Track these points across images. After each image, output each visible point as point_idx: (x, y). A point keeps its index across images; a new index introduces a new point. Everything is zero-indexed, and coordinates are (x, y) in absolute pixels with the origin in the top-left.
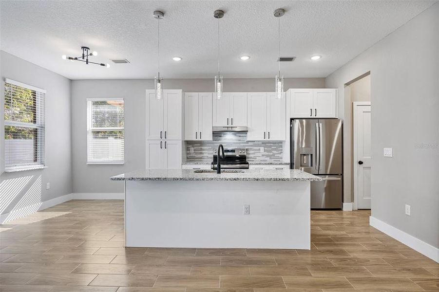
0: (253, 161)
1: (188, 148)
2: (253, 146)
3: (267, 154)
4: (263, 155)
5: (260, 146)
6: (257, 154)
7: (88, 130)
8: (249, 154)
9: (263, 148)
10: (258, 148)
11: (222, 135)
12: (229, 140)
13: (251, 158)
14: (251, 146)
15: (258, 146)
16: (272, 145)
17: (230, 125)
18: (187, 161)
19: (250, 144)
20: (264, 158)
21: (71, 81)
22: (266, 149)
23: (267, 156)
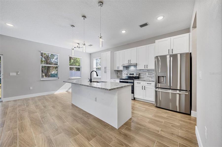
0: (143, 79)
1: (117, 73)
2: (143, 72)
3: (150, 76)
4: (148, 77)
5: (146, 72)
6: (145, 76)
7: (94, 67)
8: (141, 76)
9: (148, 73)
10: (145, 73)
11: (129, 67)
12: (132, 69)
13: (142, 77)
14: (142, 72)
15: (145, 72)
16: (152, 71)
17: (129, 63)
18: (117, 78)
19: (141, 71)
20: (148, 78)
21: (90, 54)
22: (149, 73)
23: (150, 77)
